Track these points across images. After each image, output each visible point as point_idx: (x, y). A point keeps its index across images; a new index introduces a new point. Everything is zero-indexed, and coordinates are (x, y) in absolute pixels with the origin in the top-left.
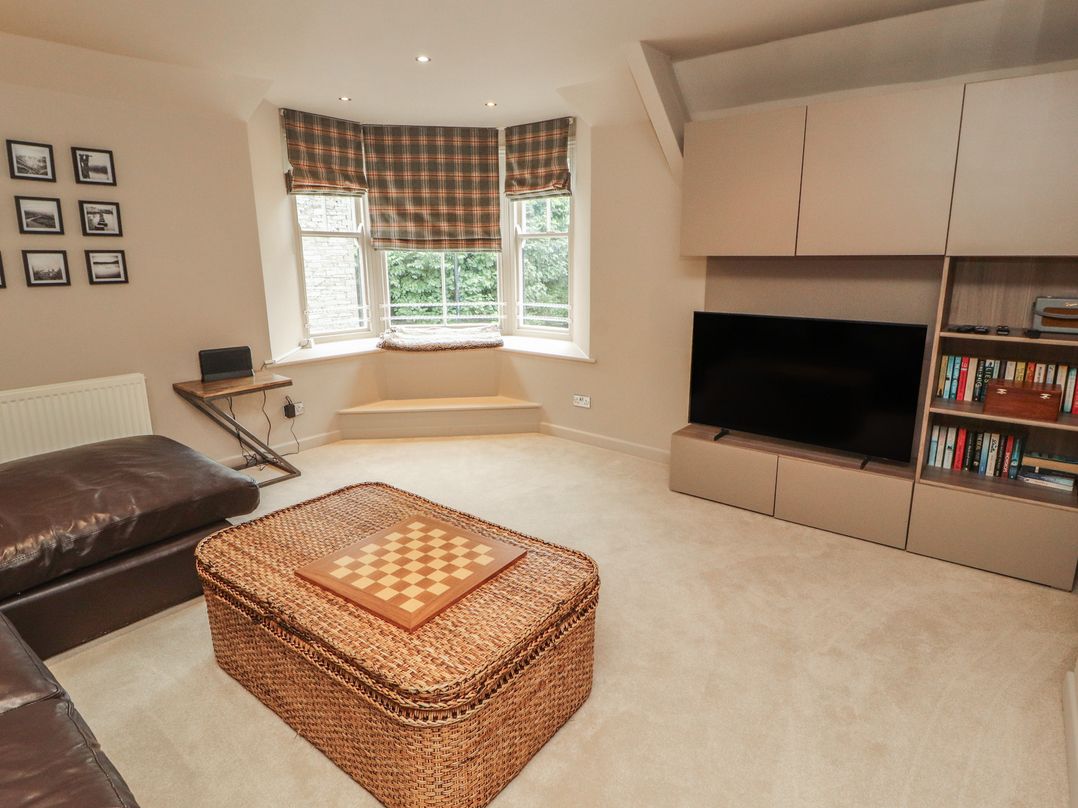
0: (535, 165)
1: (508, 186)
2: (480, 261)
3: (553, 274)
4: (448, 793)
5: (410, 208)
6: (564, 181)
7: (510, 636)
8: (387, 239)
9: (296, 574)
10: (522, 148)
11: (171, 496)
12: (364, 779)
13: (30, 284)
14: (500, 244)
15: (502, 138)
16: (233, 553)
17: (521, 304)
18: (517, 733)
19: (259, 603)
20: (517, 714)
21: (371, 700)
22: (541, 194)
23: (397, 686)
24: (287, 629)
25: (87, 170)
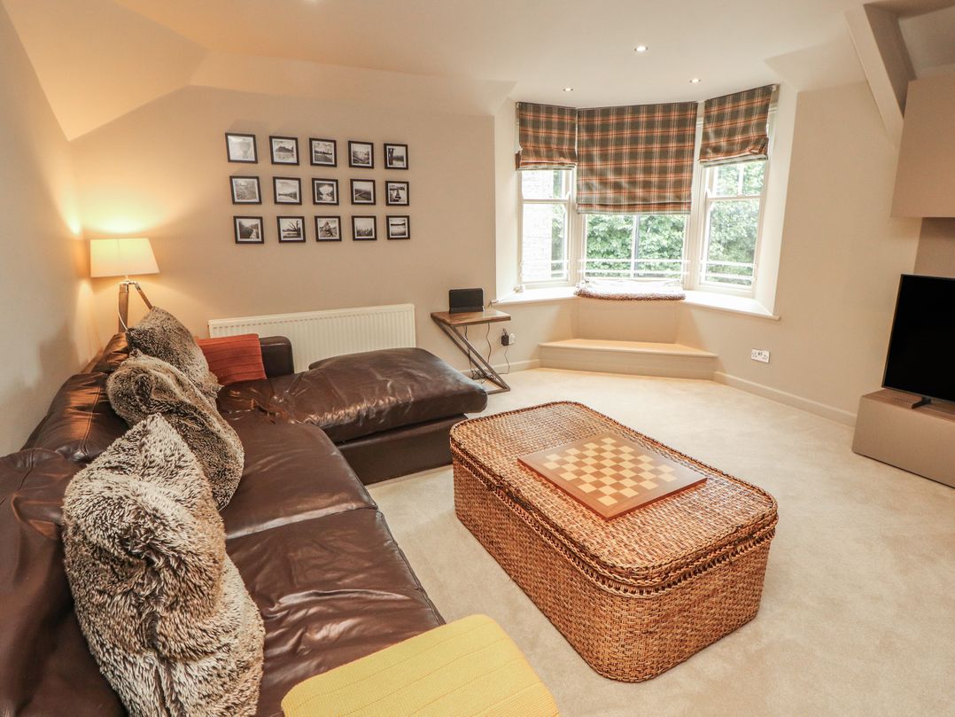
0: (732, 132)
1: (703, 153)
2: (660, 222)
3: (733, 234)
4: (628, 653)
5: (611, 177)
6: (761, 145)
7: (691, 542)
8: (589, 205)
9: (519, 460)
10: (720, 118)
11: (432, 390)
12: (560, 624)
13: (354, 239)
14: (690, 207)
15: (701, 110)
16: (475, 437)
17: (705, 262)
18: (689, 626)
19: (494, 476)
20: (691, 610)
21: (574, 564)
22: (736, 160)
23: (598, 557)
24: (512, 498)
25: (392, 159)
